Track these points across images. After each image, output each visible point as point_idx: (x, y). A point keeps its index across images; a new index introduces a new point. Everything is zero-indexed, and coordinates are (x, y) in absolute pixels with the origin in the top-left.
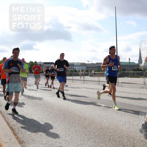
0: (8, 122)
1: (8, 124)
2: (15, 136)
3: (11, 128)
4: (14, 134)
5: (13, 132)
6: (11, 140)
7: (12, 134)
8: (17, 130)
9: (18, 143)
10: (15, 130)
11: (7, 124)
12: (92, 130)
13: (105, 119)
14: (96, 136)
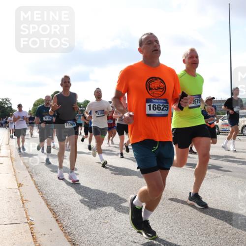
0: (47, 201)
1: (48, 205)
2: (59, 224)
3: (51, 210)
4: (57, 220)
5: (55, 217)
6: (51, 230)
7: (54, 220)
8: (61, 214)
9: (63, 234)
10: (58, 214)
11: (45, 204)
12: (186, 214)
13: (209, 195)
14: (193, 225)
